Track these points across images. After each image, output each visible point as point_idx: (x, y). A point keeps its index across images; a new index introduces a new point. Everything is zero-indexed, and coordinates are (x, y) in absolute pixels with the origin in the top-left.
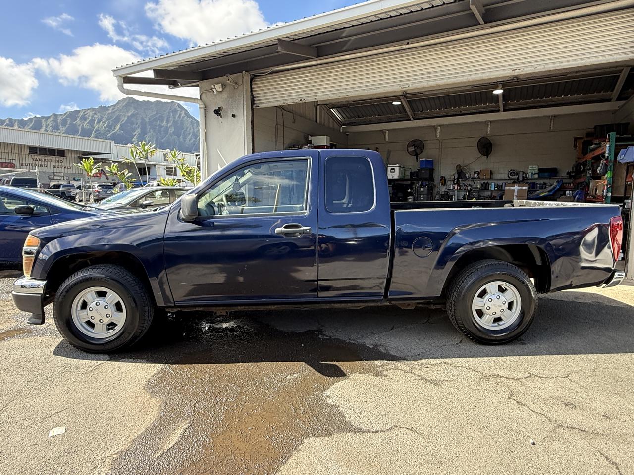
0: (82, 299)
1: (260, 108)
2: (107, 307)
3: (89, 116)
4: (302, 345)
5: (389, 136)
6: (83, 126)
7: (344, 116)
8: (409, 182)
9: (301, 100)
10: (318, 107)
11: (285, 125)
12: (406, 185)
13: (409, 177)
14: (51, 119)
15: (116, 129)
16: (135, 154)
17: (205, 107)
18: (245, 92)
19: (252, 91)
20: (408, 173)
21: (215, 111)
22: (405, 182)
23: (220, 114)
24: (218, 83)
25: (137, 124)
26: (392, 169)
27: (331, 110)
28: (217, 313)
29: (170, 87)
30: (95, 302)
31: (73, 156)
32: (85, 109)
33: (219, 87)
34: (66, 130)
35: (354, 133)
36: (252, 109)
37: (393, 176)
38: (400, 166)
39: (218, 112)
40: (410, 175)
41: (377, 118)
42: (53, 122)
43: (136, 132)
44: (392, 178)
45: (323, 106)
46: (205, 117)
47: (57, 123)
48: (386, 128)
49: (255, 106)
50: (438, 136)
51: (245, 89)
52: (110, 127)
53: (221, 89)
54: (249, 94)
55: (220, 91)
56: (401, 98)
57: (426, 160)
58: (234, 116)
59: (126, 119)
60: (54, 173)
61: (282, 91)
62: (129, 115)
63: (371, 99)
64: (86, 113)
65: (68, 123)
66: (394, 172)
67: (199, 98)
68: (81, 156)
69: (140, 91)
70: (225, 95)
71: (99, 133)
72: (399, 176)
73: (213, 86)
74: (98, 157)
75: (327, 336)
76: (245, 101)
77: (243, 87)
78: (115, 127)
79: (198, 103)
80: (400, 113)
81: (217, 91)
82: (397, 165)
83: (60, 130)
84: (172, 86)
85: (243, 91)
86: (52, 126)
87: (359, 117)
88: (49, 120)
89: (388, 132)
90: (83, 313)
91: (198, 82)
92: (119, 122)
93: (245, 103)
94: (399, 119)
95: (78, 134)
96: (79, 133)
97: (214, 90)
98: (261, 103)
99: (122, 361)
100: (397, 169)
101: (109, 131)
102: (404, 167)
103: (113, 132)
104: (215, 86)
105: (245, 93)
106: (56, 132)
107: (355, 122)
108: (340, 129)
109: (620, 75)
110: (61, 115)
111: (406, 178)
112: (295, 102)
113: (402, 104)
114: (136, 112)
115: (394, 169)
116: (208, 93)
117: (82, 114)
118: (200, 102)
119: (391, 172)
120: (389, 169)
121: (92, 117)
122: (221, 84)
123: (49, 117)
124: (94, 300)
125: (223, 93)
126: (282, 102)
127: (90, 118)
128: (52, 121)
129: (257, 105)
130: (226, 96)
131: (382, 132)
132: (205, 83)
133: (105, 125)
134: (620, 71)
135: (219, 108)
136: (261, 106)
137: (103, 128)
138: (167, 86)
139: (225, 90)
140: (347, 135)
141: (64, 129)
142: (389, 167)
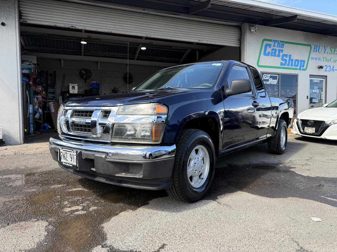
9: (72, 26)
13: (83, 93)
19: (19, 7)
20: (83, 90)
26: (72, 87)
30: (197, 158)
37: (74, 92)
38: (79, 85)
40: (85, 92)
48: (63, 58)
49: (22, 20)
50: (99, 68)
57: (96, 83)
58: (3, 24)
66: (74, 89)
72: (78, 92)
76: (17, 14)
85: (15, 4)
89: (63, 61)
90: (190, 169)
98: (30, 20)
100: (76, 87)
105: (16, 7)
109: (186, 52)
112: (67, 27)
115: (74, 87)
119: (72, 89)
129: (25, 20)
134: (187, 50)
136: (29, 22)
142: (70, 85)
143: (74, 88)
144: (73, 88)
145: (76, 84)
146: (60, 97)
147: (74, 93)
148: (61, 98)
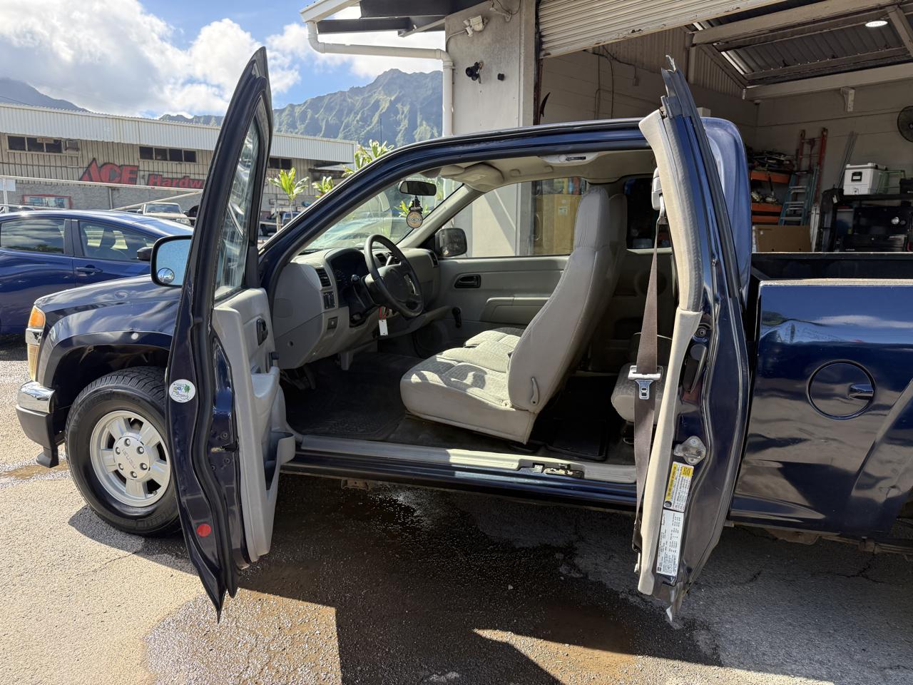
0: (107, 430)
1: (554, 58)
2: (141, 451)
3: (336, 105)
4: (510, 587)
5: (854, 101)
6: (327, 121)
7: (753, 65)
8: (897, 203)
9: (633, 31)
10: (693, 50)
11: (615, 91)
12: (888, 207)
13: (897, 191)
14: (287, 112)
15: (373, 124)
16: (361, 161)
17: (454, 65)
18: (523, 27)
19: (537, 24)
20: (895, 182)
21: (468, 70)
22: (887, 203)
23: (478, 76)
24: (476, 15)
25: (402, 114)
26: (854, 174)
27: (723, 53)
28: (348, 482)
29: (399, 33)
30: (123, 439)
31: (302, 168)
32: (331, 94)
33: (477, 23)
34: (305, 128)
35: (774, 99)
36: (538, 62)
37: (857, 190)
38: (876, 168)
39: (473, 72)
40: (901, 187)
41: (828, 63)
42: (289, 117)
43: (400, 127)
44: (854, 194)
45: (705, 48)
46: (453, 83)
47: (294, 117)
48: (851, 84)
49: (543, 53)
51: (523, 22)
52: (365, 120)
53: (479, 27)
54: (532, 30)
55: (480, 31)
56: (889, 9)
58: (501, 77)
59: (387, 105)
60: (276, 194)
61: (597, 16)
62: (393, 98)
63: (814, 22)
64: (333, 99)
65: (309, 117)
66: (860, 180)
67: (444, 50)
68: (313, 168)
69: (344, 45)
70: (487, 38)
71: (349, 131)
72: (871, 189)
73: (466, 22)
74: (336, 169)
75: (579, 571)
76: (522, 46)
77: (520, 17)
78: (372, 119)
79: (440, 58)
80: (886, 47)
81: (473, 30)
82: (870, 165)
83: (297, 128)
84: (403, 31)
85: (520, 25)
86: (287, 124)
87: (786, 65)
88: (284, 114)
89: (852, 92)
90: (109, 456)
91: (443, 18)
92: (377, 111)
93: (522, 51)
94: (885, 62)
95: (321, 135)
96: (323, 132)
97: (468, 29)
98: (554, 47)
99: (156, 560)
100: (868, 174)
101: (363, 127)
102: (886, 169)
103: (368, 129)
104: (469, 21)
105: (523, 30)
106: (292, 132)
107: (775, 77)
108: (741, 92)
110: (299, 105)
111: (889, 193)
112: (621, 36)
113: (890, 25)
114: (403, 92)
115: (860, 174)
116: (459, 37)
117: (326, 101)
118: (444, 56)
119: (853, 180)
120: (848, 174)
121: (340, 105)
122: (480, 17)
123: (283, 110)
124: (122, 434)
125: (485, 32)
126: (595, 41)
127: (338, 107)
128: (288, 115)
129: (548, 52)
130: (489, 40)
131: (840, 93)
132: (454, 19)
133: (358, 118)
135: (477, 64)
136: (554, 53)
137: (355, 122)
138: (395, 32)
139: (488, 27)
140: (757, 104)
141: (301, 127)
142: (849, 169)
143: (858, 178)
144: (855, 178)
145: (866, 163)
146: (813, 208)
147: (857, 193)
148: (818, 212)
